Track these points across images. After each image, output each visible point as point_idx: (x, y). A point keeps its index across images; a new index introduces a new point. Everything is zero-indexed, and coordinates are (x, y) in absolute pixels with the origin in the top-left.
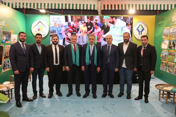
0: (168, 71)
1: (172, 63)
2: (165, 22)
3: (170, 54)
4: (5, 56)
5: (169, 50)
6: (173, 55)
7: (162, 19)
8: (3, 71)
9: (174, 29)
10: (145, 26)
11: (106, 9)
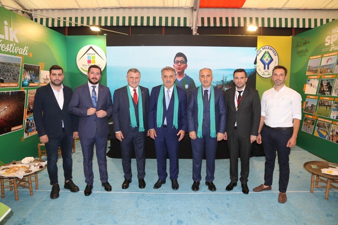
0: (316, 134)
1: (326, 120)
2: (311, 47)
3: (321, 104)
4: (30, 109)
5: (319, 97)
6: (328, 106)
7: (306, 42)
8: (25, 136)
9: (329, 59)
10: (275, 54)
11: (206, 25)
